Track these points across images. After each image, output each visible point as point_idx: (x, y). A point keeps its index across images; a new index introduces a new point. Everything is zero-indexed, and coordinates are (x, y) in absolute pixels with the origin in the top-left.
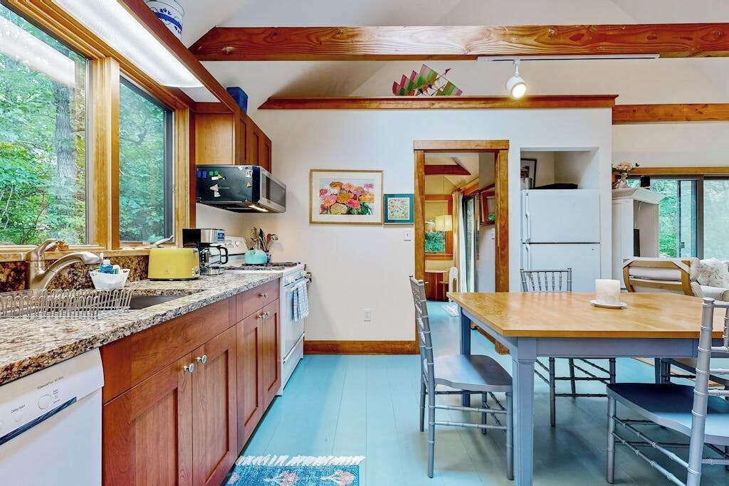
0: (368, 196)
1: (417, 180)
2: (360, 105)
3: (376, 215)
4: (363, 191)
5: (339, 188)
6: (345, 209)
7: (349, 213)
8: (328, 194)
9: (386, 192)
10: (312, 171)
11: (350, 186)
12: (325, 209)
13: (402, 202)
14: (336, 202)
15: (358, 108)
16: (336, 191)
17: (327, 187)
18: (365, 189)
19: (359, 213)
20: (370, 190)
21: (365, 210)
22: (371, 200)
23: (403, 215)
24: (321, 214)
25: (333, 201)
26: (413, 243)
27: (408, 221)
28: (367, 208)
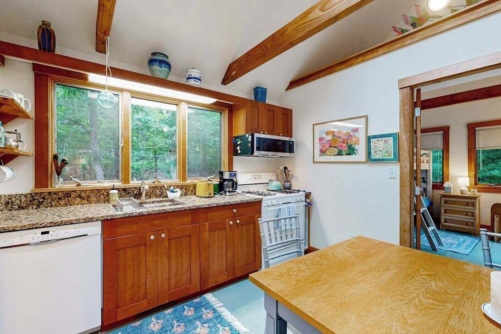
0: (354, 139)
1: (402, 119)
2: (347, 64)
3: (361, 155)
4: (350, 136)
5: (331, 135)
6: (336, 151)
7: (340, 154)
8: (325, 141)
9: (370, 134)
10: (314, 125)
11: (340, 133)
12: (323, 152)
13: (385, 141)
14: (330, 146)
15: (346, 67)
16: (329, 137)
17: (324, 135)
18: (352, 134)
19: (347, 154)
20: (356, 134)
21: (351, 151)
22: (357, 142)
23: (387, 154)
24: (320, 156)
25: (327, 146)
26: (398, 181)
27: (391, 160)
28: (353, 149)
